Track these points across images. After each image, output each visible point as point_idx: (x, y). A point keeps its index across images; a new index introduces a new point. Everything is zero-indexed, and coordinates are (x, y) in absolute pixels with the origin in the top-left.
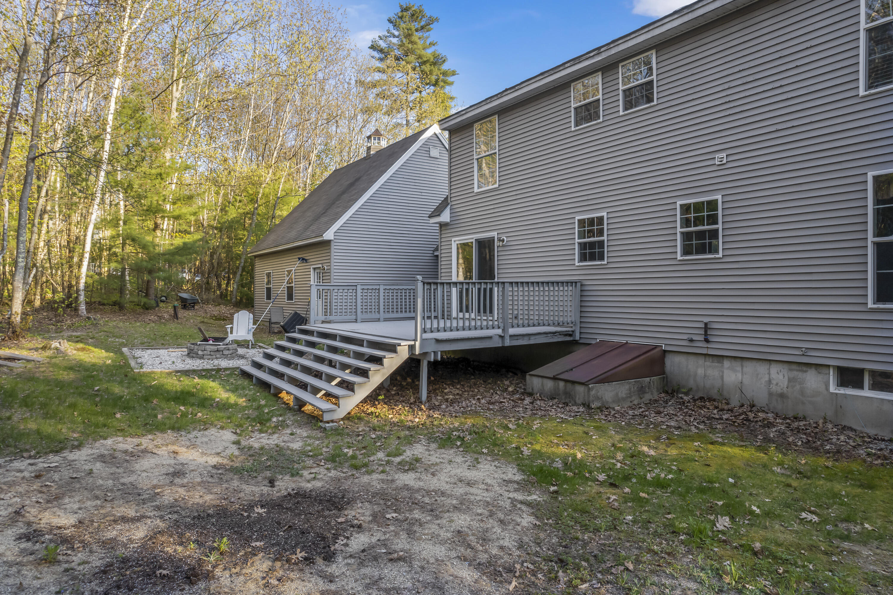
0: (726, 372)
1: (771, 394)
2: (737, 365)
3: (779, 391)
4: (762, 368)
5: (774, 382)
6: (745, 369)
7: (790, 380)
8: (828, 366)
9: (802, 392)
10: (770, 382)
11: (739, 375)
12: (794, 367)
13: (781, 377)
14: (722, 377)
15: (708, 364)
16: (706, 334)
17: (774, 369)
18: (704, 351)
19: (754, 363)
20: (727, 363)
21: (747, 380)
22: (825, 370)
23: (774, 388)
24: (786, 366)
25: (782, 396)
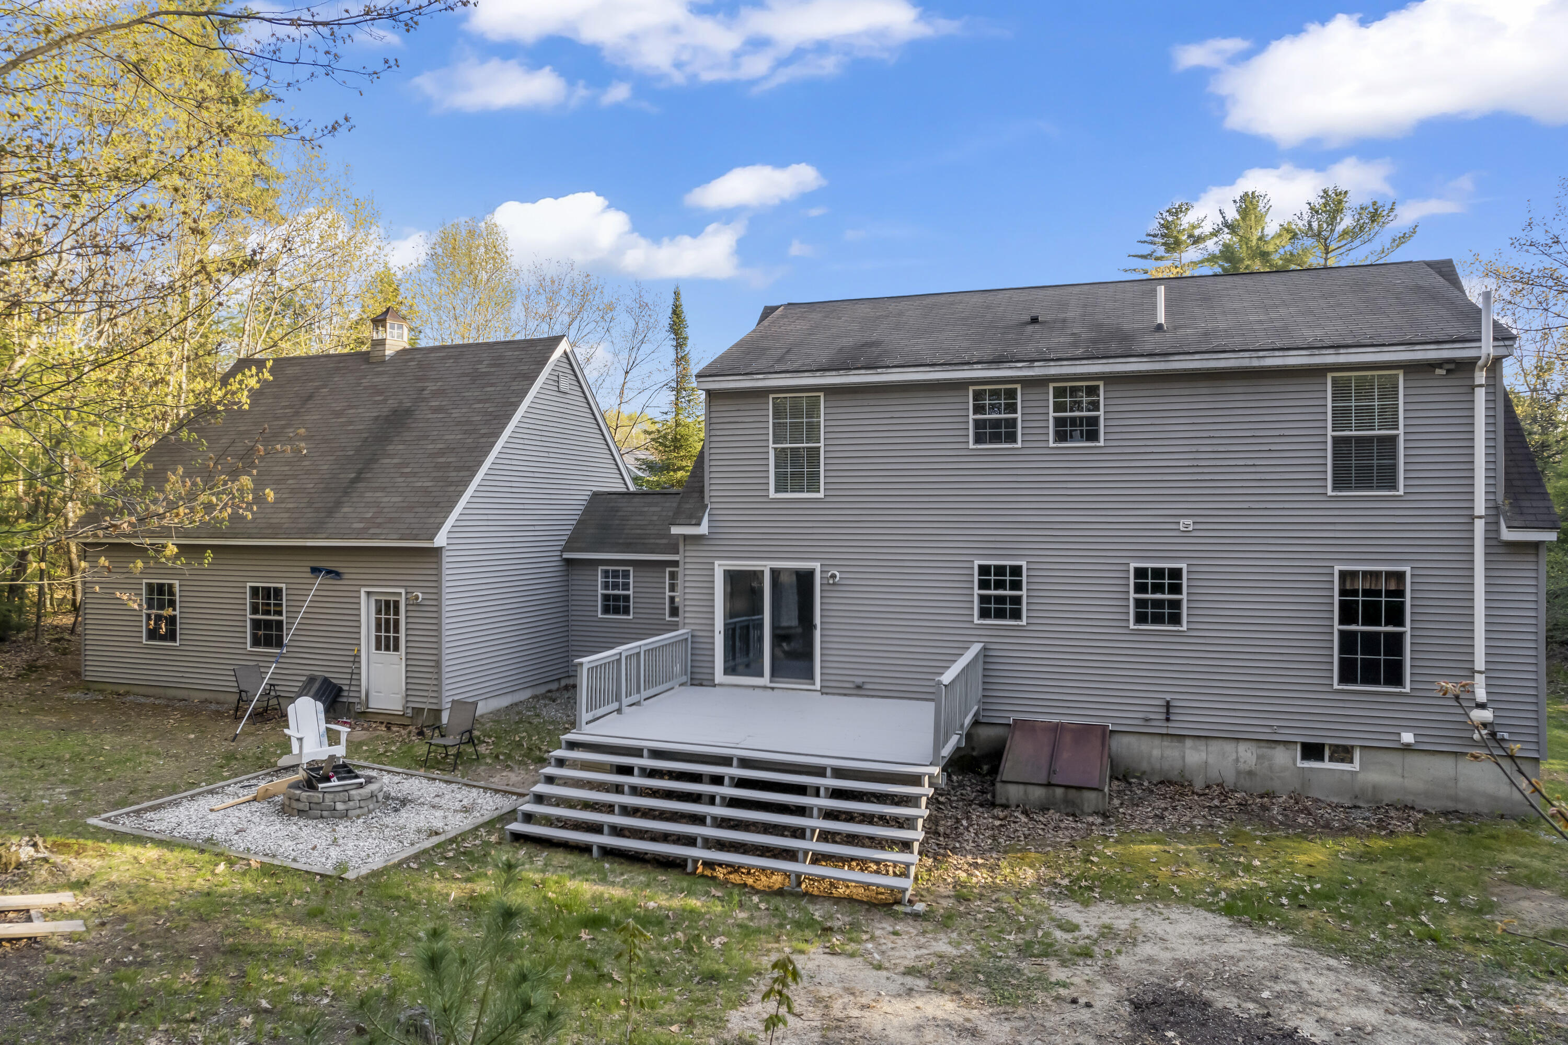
0: (1188, 752)
1: (1238, 773)
2: (1201, 744)
3: (1248, 768)
4: (1229, 747)
5: (1242, 760)
6: (1210, 749)
7: (1258, 757)
8: (1296, 743)
9: (1271, 768)
10: (1237, 760)
11: (1204, 755)
12: (1263, 744)
13: (1249, 754)
14: (1183, 758)
15: (1165, 743)
16: (1168, 713)
17: (1242, 747)
18: (1164, 731)
19: (1220, 742)
20: (1189, 743)
21: (1211, 761)
22: (1292, 746)
23: (1241, 766)
24: (1254, 744)
25: (1250, 773)
